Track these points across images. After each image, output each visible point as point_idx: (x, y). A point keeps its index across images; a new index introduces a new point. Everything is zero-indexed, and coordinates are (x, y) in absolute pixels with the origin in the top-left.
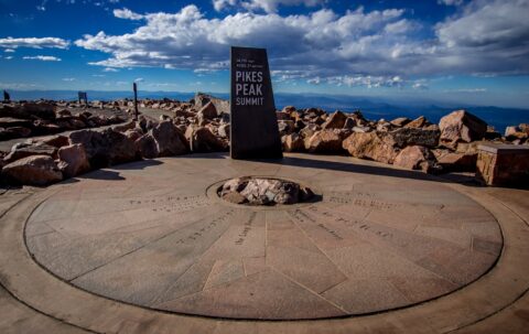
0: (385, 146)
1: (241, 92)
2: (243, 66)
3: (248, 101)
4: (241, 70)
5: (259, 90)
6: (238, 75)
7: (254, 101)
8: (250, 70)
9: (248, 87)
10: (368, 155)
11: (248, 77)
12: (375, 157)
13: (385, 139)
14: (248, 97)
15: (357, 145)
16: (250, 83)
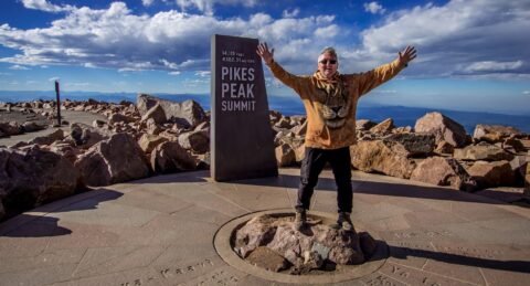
0: (397, 158)
1: (228, 94)
2: (229, 59)
3: (237, 106)
4: (227, 65)
5: (249, 91)
6: (225, 71)
7: (244, 105)
8: (240, 65)
9: (237, 88)
10: (379, 168)
11: (236, 74)
12: (386, 171)
13: (395, 148)
14: (237, 100)
15: (363, 156)
16: (239, 82)
